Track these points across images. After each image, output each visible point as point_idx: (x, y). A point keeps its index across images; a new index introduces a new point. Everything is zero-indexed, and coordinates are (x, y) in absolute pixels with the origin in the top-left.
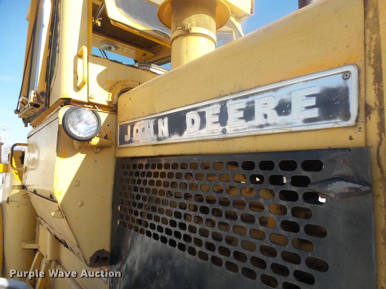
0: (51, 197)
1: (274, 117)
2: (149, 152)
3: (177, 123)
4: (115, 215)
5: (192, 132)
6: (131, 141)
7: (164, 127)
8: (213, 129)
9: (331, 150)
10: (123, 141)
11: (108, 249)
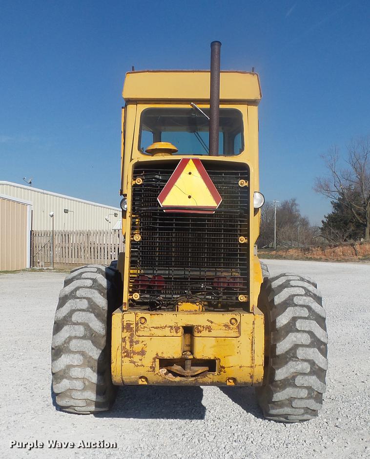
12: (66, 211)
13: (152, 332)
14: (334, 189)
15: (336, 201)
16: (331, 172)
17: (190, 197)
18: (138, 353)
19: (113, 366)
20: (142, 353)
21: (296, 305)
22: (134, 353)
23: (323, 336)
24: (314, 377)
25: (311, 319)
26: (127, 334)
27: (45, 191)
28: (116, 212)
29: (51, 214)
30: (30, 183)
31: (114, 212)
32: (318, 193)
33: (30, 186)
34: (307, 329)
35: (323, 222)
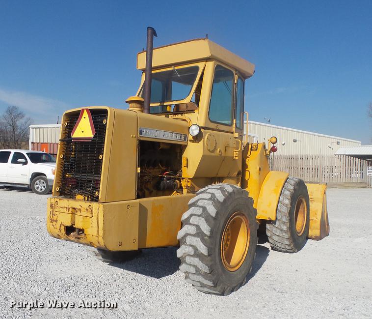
12: (295, 141)
13: (60, 210)
20: (56, 221)
21: (198, 206)
23: (206, 230)
24: (197, 259)
25: (202, 217)
26: (51, 210)
27: (278, 127)
28: (338, 141)
29: (283, 143)
30: (269, 121)
31: (337, 140)
33: (269, 124)
34: (196, 224)
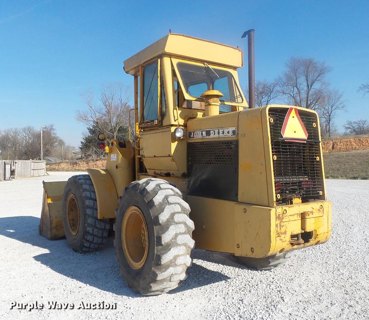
0: (169, 155)
1: (227, 134)
2: (200, 141)
3: (208, 133)
4: (188, 161)
5: (212, 136)
6: (193, 137)
7: (204, 133)
8: (217, 135)
9: (233, 140)
10: (190, 137)
11: (186, 172)
13: (290, 219)
14: (91, 119)
15: (91, 128)
16: (88, 107)
17: (295, 132)
18: (283, 233)
19: (271, 244)
20: (285, 233)
22: (282, 233)
26: (278, 222)
32: (79, 122)
35: (82, 143)
